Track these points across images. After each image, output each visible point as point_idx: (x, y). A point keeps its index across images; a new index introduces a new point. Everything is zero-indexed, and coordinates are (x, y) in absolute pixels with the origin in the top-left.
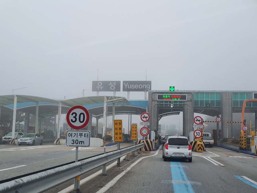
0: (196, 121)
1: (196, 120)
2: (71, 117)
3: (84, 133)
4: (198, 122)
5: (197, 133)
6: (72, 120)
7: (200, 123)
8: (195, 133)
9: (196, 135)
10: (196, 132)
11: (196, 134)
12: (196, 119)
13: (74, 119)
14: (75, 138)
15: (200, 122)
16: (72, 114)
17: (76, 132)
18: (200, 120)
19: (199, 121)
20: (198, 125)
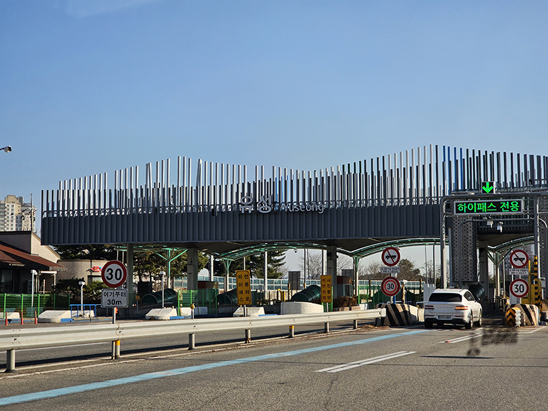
0: (514, 262)
1: (514, 259)
2: (107, 274)
3: (121, 292)
4: (518, 263)
5: (518, 287)
6: (107, 277)
7: (524, 265)
8: (514, 287)
9: (516, 290)
10: (515, 283)
11: (514, 289)
12: (514, 256)
13: (110, 277)
14: (111, 298)
15: (524, 262)
16: (108, 271)
17: (112, 291)
18: (524, 259)
19: (521, 260)
20: (520, 269)
